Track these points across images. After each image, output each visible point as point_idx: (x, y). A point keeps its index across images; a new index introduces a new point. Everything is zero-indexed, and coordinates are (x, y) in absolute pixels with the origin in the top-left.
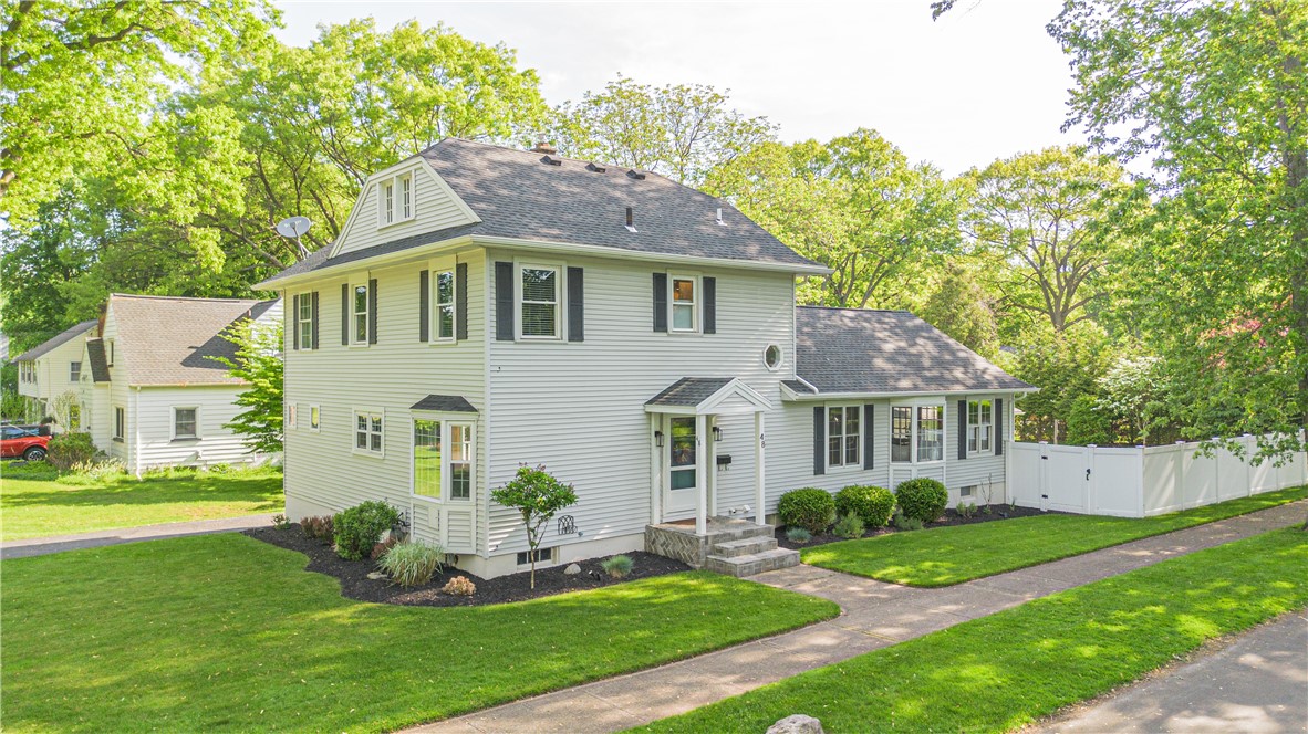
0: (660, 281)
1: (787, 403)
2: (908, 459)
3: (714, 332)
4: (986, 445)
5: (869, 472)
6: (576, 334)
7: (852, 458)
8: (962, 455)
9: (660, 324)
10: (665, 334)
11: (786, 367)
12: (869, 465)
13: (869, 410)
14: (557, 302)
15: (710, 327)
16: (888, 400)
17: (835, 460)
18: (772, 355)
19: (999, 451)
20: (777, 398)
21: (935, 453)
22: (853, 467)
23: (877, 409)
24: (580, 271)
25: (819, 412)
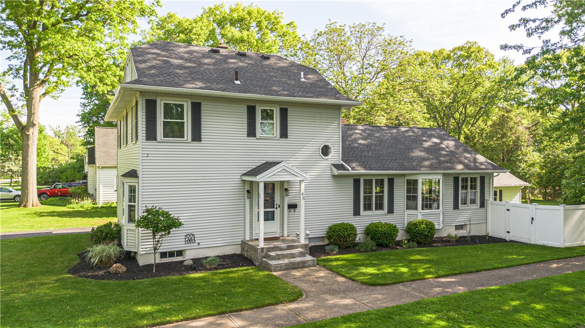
0: (251, 111)
1: (334, 176)
2: (416, 208)
3: (287, 138)
4: (473, 202)
6: (197, 136)
7: (380, 207)
8: (456, 207)
9: (251, 132)
10: (255, 138)
12: (391, 211)
13: (391, 181)
14: (185, 120)
15: (284, 134)
16: (404, 175)
17: (368, 207)
18: (325, 151)
19: (482, 205)
20: (329, 173)
21: (435, 205)
24: (199, 104)
25: (357, 182)
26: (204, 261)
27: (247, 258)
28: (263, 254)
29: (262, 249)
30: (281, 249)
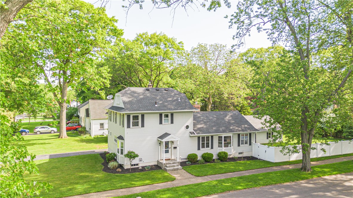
0: (161, 115)
1: (190, 136)
2: (222, 147)
3: (173, 123)
4: (246, 143)
5: (212, 150)
6: (143, 126)
7: (208, 146)
8: (239, 145)
9: (161, 123)
10: (162, 125)
11: (191, 129)
12: (212, 148)
13: (212, 137)
14: (139, 121)
15: (172, 122)
16: (217, 135)
17: (203, 147)
18: (187, 127)
19: (250, 144)
20: (188, 135)
21: (229, 145)
22: (208, 148)
23: (214, 137)
25: (199, 138)
26: (145, 168)
27: (159, 167)
28: (165, 166)
29: (164, 164)
30: (170, 164)
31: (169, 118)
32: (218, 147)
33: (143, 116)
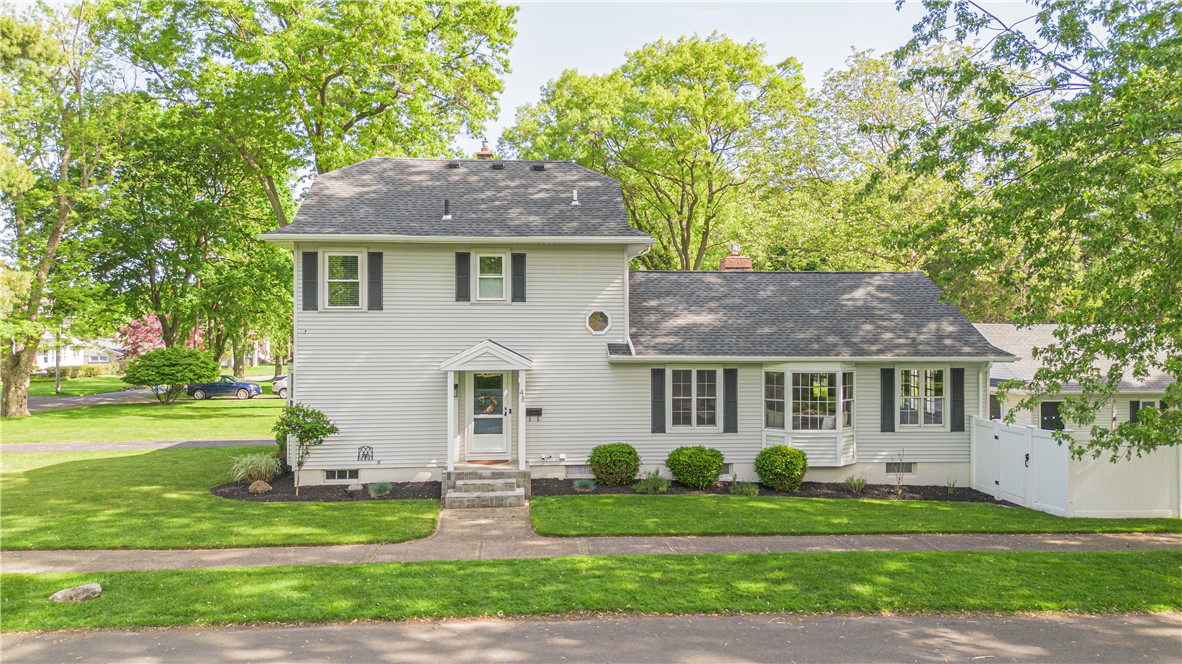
0: (463, 261)
2: (783, 427)
3: (525, 301)
4: (936, 418)
5: (730, 436)
6: (376, 303)
7: (707, 419)
8: (887, 425)
9: (463, 293)
10: (468, 303)
11: (617, 331)
12: (731, 426)
13: (731, 375)
14: (359, 280)
15: (519, 294)
16: (760, 364)
17: (681, 418)
18: (597, 321)
19: (958, 424)
20: (603, 359)
22: (708, 429)
23: (742, 374)
24: (380, 255)
25: (658, 375)
26: (371, 487)
27: (438, 489)
28: (451, 482)
29: (449, 474)
31: (503, 276)
32: (768, 425)
33: (376, 260)
